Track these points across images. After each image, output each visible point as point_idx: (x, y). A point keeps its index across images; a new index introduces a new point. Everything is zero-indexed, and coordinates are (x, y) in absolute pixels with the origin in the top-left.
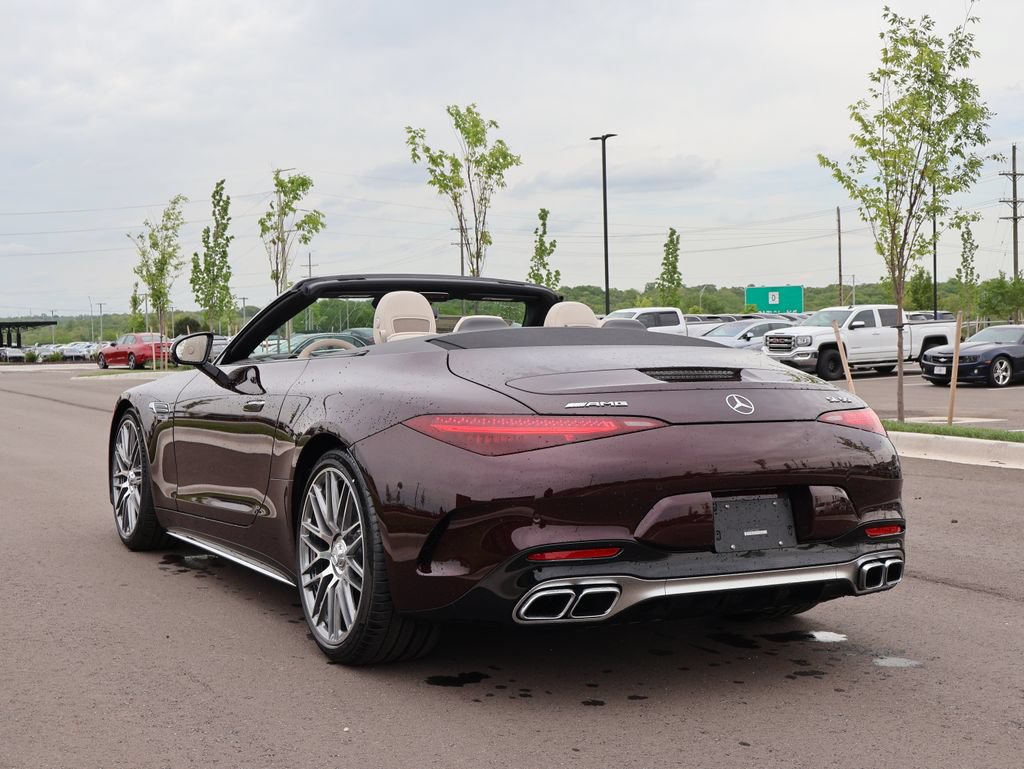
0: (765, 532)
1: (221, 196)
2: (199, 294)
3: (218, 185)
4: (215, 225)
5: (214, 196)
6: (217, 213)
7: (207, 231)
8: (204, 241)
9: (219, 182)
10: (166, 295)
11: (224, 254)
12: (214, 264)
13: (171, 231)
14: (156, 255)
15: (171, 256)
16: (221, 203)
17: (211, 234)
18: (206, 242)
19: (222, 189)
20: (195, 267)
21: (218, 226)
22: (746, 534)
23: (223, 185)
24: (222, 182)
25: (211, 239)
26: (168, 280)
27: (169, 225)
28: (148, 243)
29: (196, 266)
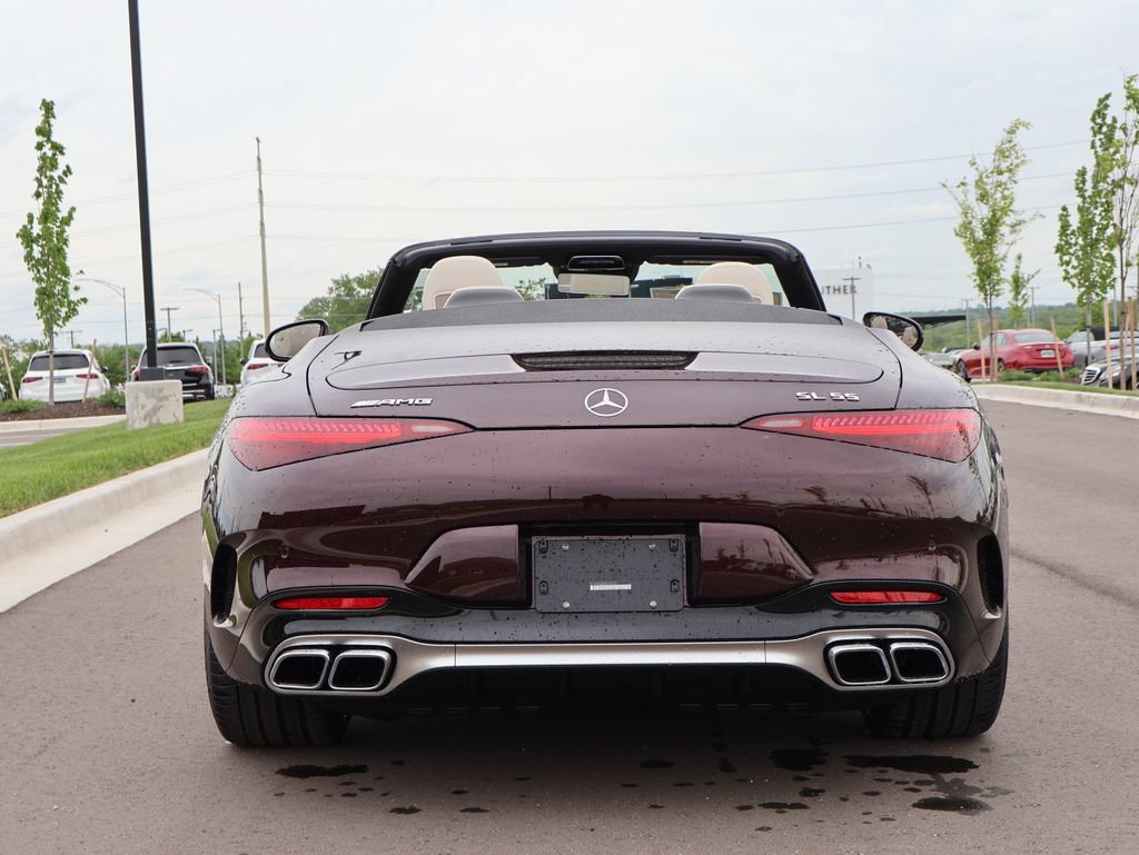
0: (628, 587)
1: (1104, 119)
2: (1069, 268)
3: (1101, 101)
4: (1094, 162)
5: (1093, 119)
6: (1098, 143)
7: (1082, 173)
8: (1077, 188)
9: (1103, 96)
10: (997, 271)
11: (1108, 207)
12: (1091, 223)
13: (1006, 175)
14: (983, 211)
15: (1005, 211)
16: (1104, 129)
17: (1089, 177)
18: (1081, 191)
19: (1106, 106)
20: (1062, 227)
21: (1098, 165)
22: (592, 588)
23: (1108, 102)
24: (1107, 97)
25: (1089, 186)
26: (1000, 250)
27: (1004, 166)
28: (973, 194)
29: (1065, 227)
